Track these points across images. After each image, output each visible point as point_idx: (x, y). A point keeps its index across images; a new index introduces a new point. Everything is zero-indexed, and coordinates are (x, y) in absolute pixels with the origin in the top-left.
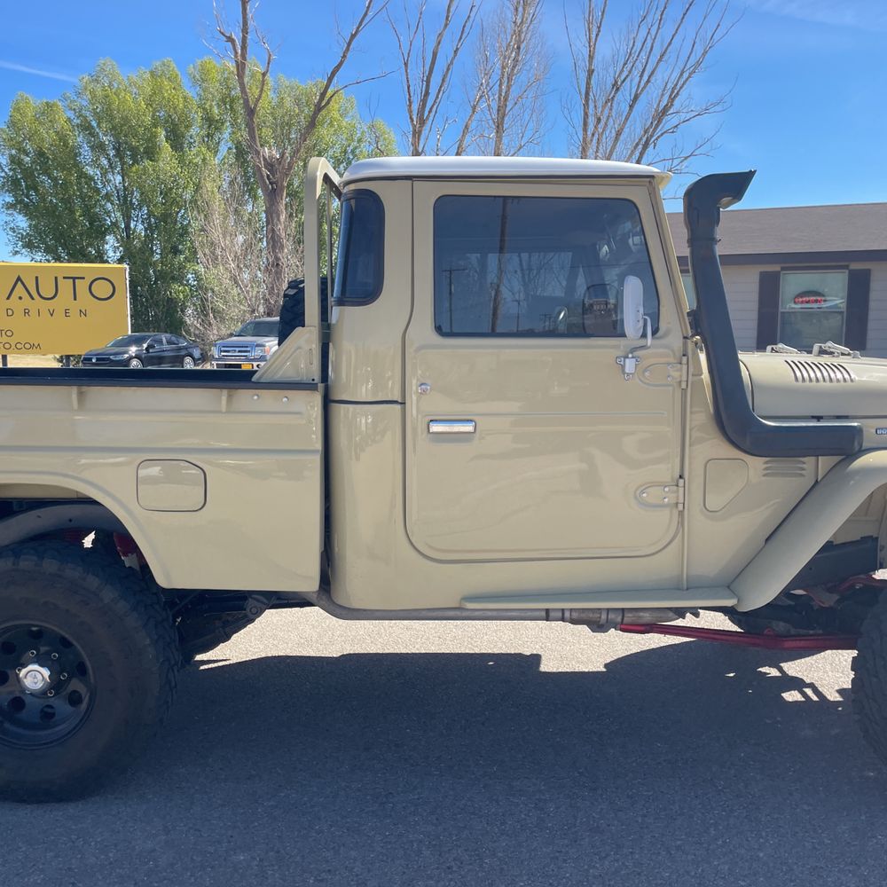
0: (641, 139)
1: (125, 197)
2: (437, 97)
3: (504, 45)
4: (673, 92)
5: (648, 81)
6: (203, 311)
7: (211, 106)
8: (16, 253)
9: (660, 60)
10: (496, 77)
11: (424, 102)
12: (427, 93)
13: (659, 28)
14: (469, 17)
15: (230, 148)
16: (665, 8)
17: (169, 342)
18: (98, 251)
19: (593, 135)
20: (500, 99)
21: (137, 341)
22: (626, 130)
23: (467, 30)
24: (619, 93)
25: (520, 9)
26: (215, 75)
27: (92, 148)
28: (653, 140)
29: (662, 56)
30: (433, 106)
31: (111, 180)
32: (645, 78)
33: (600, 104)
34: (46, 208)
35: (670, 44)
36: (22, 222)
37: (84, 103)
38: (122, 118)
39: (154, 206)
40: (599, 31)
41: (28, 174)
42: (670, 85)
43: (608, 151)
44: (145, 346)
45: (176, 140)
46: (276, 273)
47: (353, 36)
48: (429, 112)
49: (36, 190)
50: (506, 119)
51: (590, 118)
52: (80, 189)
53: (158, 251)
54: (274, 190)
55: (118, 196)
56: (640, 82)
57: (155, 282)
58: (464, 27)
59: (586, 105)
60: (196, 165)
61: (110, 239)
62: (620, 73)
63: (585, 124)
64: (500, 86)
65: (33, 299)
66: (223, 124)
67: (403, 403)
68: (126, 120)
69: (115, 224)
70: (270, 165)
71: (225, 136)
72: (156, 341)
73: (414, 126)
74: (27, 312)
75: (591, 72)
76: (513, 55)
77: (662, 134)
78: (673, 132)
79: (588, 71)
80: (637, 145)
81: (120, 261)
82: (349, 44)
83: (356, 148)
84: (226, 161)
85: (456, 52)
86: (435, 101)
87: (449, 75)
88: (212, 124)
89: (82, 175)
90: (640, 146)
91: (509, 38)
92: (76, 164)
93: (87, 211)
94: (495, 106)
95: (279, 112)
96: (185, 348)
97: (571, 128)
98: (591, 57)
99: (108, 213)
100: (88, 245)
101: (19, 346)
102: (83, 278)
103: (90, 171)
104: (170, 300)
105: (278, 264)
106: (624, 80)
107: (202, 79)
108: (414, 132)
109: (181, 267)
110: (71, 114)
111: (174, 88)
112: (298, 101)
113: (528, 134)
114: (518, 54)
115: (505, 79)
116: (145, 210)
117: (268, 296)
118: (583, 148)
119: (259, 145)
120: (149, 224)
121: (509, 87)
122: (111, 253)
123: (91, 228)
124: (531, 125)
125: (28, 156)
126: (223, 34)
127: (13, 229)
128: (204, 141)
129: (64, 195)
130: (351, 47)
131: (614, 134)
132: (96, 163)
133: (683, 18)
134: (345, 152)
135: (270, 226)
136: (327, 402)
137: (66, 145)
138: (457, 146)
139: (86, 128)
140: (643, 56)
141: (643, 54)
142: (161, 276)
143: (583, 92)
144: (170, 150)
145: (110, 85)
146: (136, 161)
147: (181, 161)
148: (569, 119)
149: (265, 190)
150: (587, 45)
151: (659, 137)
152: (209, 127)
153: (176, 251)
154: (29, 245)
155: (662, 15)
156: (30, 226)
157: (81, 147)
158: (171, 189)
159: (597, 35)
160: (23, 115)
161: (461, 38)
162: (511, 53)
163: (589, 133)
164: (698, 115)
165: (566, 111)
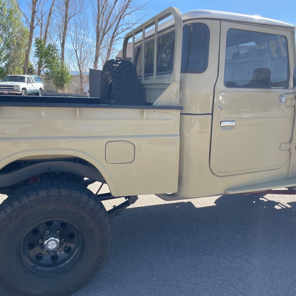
19: (101, 12)
22: (113, 12)
28: (123, 16)
50: (69, 3)
51: (100, 6)
63: (99, 8)
67: (212, 114)
77: (126, 15)
78: (129, 14)
80: (117, 18)
97: (93, 9)
108: (33, 3)
113: (78, 9)
118: (98, 16)
124: (79, 6)
131: (109, 13)
138: (49, 10)
148: (93, 5)
151: (125, 16)
164: (138, 9)
165: (92, 2)
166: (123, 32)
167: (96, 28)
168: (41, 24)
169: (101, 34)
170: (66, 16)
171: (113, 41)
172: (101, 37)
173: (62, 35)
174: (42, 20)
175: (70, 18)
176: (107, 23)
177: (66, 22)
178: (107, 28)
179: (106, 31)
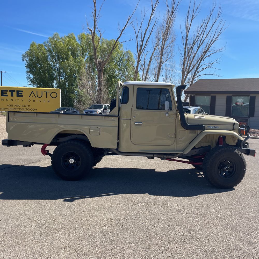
0: (200, 58)
1: (59, 70)
2: (145, 46)
3: (164, 32)
4: (209, 46)
5: (202, 43)
6: (79, 102)
7: (83, 46)
8: (29, 84)
9: (206, 37)
10: (161, 41)
11: (141, 47)
12: (142, 45)
13: (206, 29)
14: (154, 25)
15: (88, 57)
16: (208, 23)
17: (72, 110)
18: (51, 84)
19: (187, 57)
20: (162, 47)
21: (63, 109)
22: (196, 56)
23: (154, 28)
24: (194, 46)
25: (168, 23)
26: (85, 38)
27: (51, 57)
28: (203, 59)
29: (206, 36)
30: (144, 48)
31: (55, 65)
32: (202, 42)
33: (189, 49)
34: (38, 73)
35: (209, 33)
36: (32, 76)
37: (50, 45)
38: (60, 49)
39: (67, 73)
40: (189, 29)
41: (34, 63)
42: (208, 44)
43: (191, 61)
44: (65, 110)
45: (74, 55)
46: (100, 92)
47: (123, 30)
48: (143, 50)
49: (36, 68)
50: (163, 52)
51: (186, 53)
52: (47, 68)
53: (68, 85)
54: (100, 70)
55: (57, 70)
56: (200, 43)
57: (66, 93)
58: (153, 27)
59: (185, 49)
60: (79, 62)
61: (55, 81)
62: (195, 40)
63: (185, 54)
64: (162, 43)
65: (36, 97)
66: (86, 51)
67: (131, 119)
68: (61, 50)
69: (56, 77)
70: (100, 63)
71: (87, 54)
72: (68, 109)
73: (138, 54)
74: (34, 101)
75: (187, 40)
76: (166, 35)
77: (206, 57)
78: (209, 57)
79: (186, 40)
80: (199, 60)
81: (57, 87)
82: (122, 32)
83: (122, 58)
84: (87, 61)
85: (150, 34)
86: (144, 47)
87: (148, 40)
88: (84, 51)
89: (48, 64)
90: (200, 60)
91: (165, 30)
92: (47, 61)
93: (49, 74)
94: (160, 49)
95: (102, 48)
96: (76, 111)
97: (181, 55)
98: (187, 36)
99: (54, 74)
100: (49, 83)
101: (31, 110)
102: (49, 92)
103: (50, 63)
104: (70, 98)
105: (100, 90)
106: (196, 42)
107: (81, 38)
108: (138, 55)
109: (74, 90)
110: (46, 47)
111: (74, 41)
112: (107, 45)
113: (169, 57)
114: (167, 35)
115: (164, 42)
116: (65, 73)
117: (97, 98)
118: (184, 60)
119: (97, 58)
120: (66, 77)
121: (164, 44)
122: (55, 85)
123: (50, 78)
124: (170, 54)
125: (34, 58)
126: (89, 29)
127: (29, 78)
128: (81, 55)
129: (43, 69)
130: (122, 33)
131: (193, 57)
132: (52, 60)
133: (212, 26)
134: (120, 59)
135: (99, 80)
136: (119, 119)
137: (44, 56)
138: (150, 59)
139: (50, 51)
140: (201, 36)
141: (201, 35)
142: (68, 92)
143: (185, 45)
144: (72, 58)
145: (57, 40)
146: (63, 61)
147: (75, 61)
149: (98, 69)
150: (186, 33)
151: (205, 58)
152: (83, 51)
153: (72, 85)
154: (33, 82)
155: (207, 25)
156: (34, 77)
157: (48, 56)
158: (72, 68)
159: (189, 30)
160: (34, 48)
161: (152, 30)
162: (166, 34)
163: (186, 56)
164: (216, 52)
165: (180, 50)
166: (203, 71)
167: (182, 69)
168: (144, 69)
169: (186, 73)
170: (161, 62)
171: (194, 78)
172: (185, 75)
173: (156, 76)
174: (144, 66)
175: (163, 63)
176: (191, 65)
177: (160, 66)
178: (191, 69)
179: (190, 70)
